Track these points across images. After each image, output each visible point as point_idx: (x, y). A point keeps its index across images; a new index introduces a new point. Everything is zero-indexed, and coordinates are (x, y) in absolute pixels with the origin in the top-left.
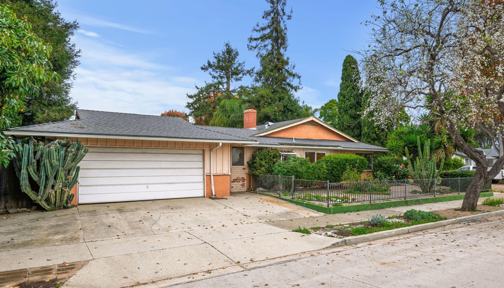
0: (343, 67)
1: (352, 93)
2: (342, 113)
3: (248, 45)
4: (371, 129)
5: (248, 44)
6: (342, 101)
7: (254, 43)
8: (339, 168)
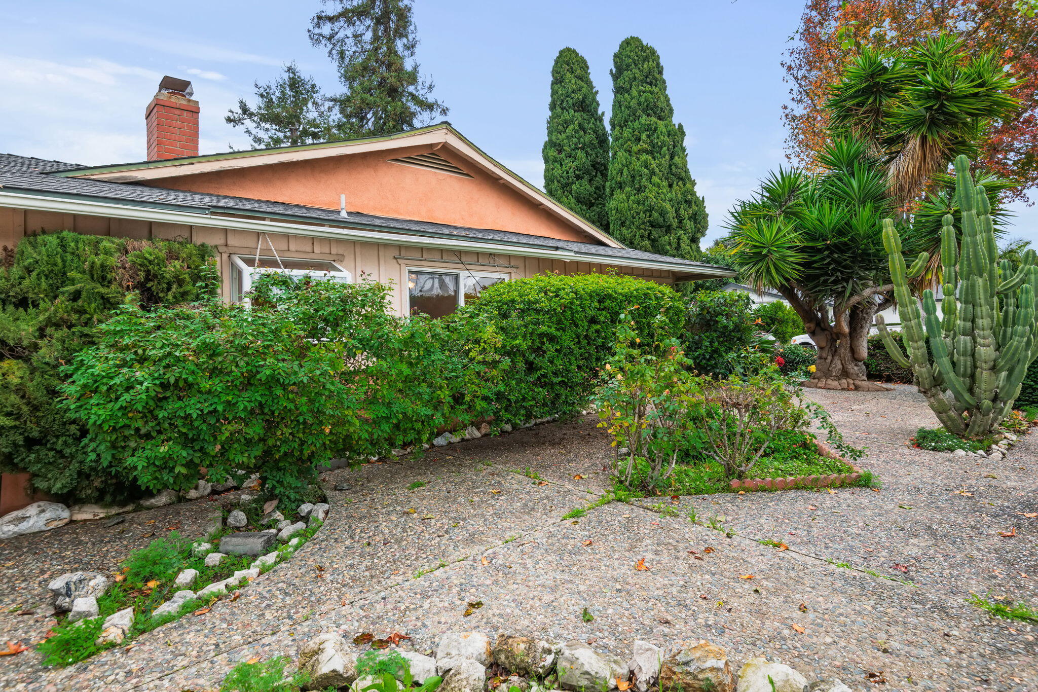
0: (553, 76)
1: (579, 139)
2: (557, 191)
3: (309, 31)
4: (638, 228)
5: (311, 29)
6: (555, 160)
7: (326, 29)
8: (567, 340)
